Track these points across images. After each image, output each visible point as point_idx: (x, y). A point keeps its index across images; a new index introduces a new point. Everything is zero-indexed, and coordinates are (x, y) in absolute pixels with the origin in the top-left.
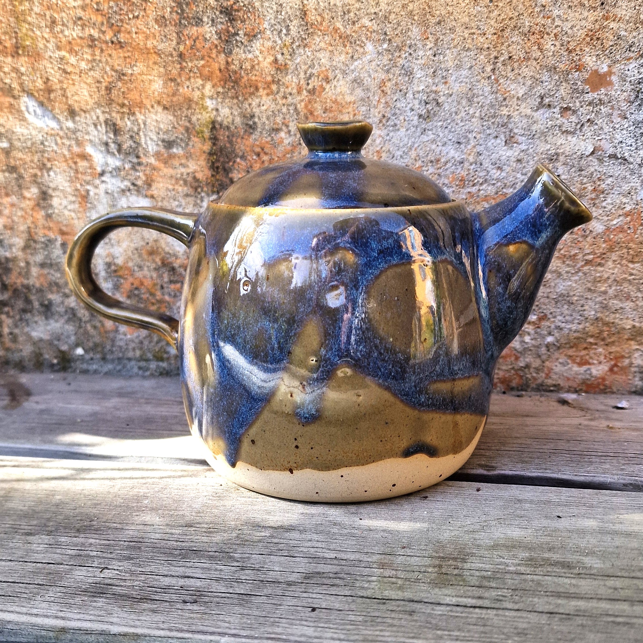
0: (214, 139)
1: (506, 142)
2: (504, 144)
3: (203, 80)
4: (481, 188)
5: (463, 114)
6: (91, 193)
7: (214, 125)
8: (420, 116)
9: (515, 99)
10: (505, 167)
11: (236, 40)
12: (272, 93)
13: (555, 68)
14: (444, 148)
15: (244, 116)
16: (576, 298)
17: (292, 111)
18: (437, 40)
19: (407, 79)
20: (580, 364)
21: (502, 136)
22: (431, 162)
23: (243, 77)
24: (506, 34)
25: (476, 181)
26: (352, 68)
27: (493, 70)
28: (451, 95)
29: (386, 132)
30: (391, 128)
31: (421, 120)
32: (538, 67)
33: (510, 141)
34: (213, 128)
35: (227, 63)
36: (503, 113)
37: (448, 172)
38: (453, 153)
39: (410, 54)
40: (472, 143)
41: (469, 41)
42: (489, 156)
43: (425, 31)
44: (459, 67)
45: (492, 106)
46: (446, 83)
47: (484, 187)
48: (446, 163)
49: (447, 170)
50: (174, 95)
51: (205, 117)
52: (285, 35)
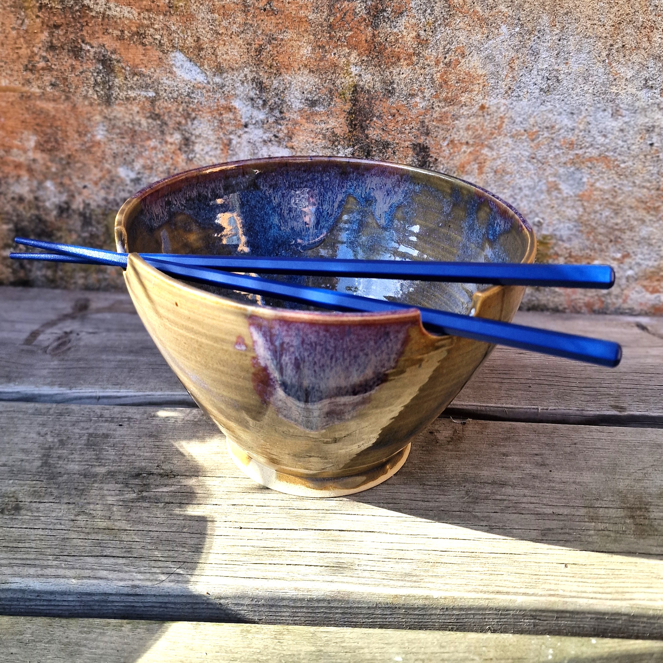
0: (355, 101)
1: (612, 115)
2: (610, 116)
3: (349, 49)
4: (587, 151)
5: (578, 90)
6: (234, 142)
7: (356, 89)
8: (541, 90)
9: (624, 80)
10: (609, 135)
11: (384, 16)
12: (412, 64)
13: (660, 57)
14: (559, 117)
15: (385, 82)
16: (654, 241)
17: (428, 80)
18: (563, 27)
19: (533, 58)
20: (652, 292)
21: (610, 110)
22: (547, 128)
23: (387, 49)
24: (622, 26)
25: (583, 145)
26: (486, 46)
27: (608, 55)
28: (570, 74)
29: (510, 101)
30: (515, 99)
31: (542, 93)
32: (646, 56)
33: (616, 114)
34: (355, 91)
35: (374, 35)
36: (613, 91)
37: (561, 137)
38: (566, 122)
39: (539, 38)
40: (584, 114)
41: (591, 30)
42: (597, 125)
43: (553, 20)
44: (579, 51)
45: (603, 84)
46: (567, 63)
47: (590, 150)
48: (560, 129)
49: (560, 135)
50: (321, 60)
51: (348, 81)
52: (429, 14)
